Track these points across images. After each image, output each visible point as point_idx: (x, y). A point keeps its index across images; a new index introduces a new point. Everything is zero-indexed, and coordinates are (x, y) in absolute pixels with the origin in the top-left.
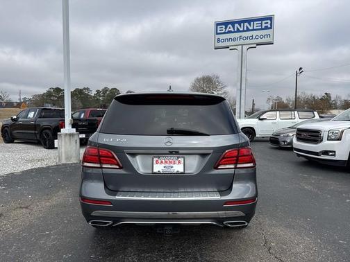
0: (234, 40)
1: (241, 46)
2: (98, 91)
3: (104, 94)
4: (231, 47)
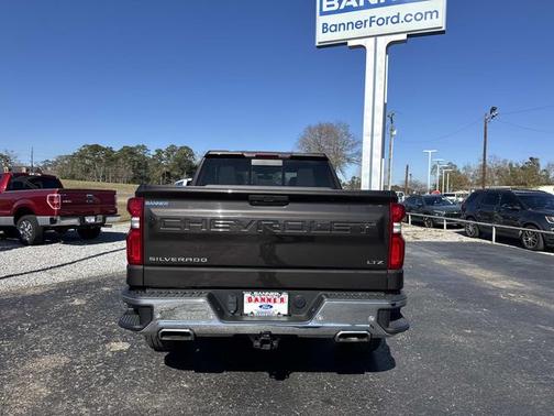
0: (358, 25)
1: (373, 39)
2: (159, 152)
3: (169, 156)
4: (350, 43)
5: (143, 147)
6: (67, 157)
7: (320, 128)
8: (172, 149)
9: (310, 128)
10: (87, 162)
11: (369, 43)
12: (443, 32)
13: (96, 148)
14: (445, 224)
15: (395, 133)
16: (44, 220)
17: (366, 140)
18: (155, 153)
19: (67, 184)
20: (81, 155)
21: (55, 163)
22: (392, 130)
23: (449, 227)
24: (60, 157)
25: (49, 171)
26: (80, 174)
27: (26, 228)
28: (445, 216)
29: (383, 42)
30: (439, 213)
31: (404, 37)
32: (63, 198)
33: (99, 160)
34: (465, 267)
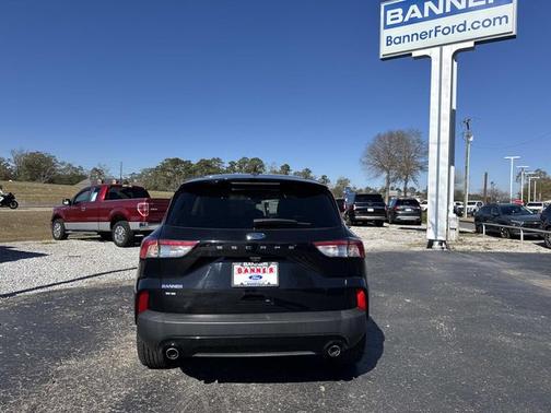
1: (438, 49)
2: (232, 164)
3: (241, 167)
4: (415, 54)
5: (218, 160)
6: (151, 170)
7: (391, 136)
8: (244, 161)
9: (379, 136)
10: (168, 174)
11: (434, 53)
12: (514, 37)
13: (176, 162)
14: (522, 234)
15: (471, 139)
16: (134, 226)
17: (433, 148)
18: (229, 165)
19: (153, 194)
20: (163, 169)
21: (140, 176)
22: (468, 137)
23: (526, 238)
24: (145, 170)
25: (136, 183)
26: (162, 186)
27: (120, 232)
28: (524, 226)
29: (449, 51)
30: (517, 223)
31: (471, 44)
32: (150, 207)
33: (179, 173)
34: (535, 277)
